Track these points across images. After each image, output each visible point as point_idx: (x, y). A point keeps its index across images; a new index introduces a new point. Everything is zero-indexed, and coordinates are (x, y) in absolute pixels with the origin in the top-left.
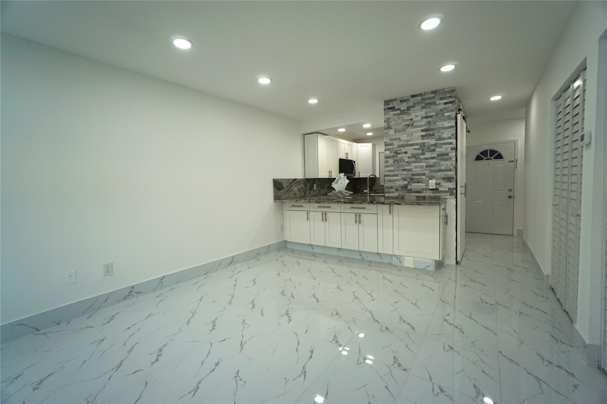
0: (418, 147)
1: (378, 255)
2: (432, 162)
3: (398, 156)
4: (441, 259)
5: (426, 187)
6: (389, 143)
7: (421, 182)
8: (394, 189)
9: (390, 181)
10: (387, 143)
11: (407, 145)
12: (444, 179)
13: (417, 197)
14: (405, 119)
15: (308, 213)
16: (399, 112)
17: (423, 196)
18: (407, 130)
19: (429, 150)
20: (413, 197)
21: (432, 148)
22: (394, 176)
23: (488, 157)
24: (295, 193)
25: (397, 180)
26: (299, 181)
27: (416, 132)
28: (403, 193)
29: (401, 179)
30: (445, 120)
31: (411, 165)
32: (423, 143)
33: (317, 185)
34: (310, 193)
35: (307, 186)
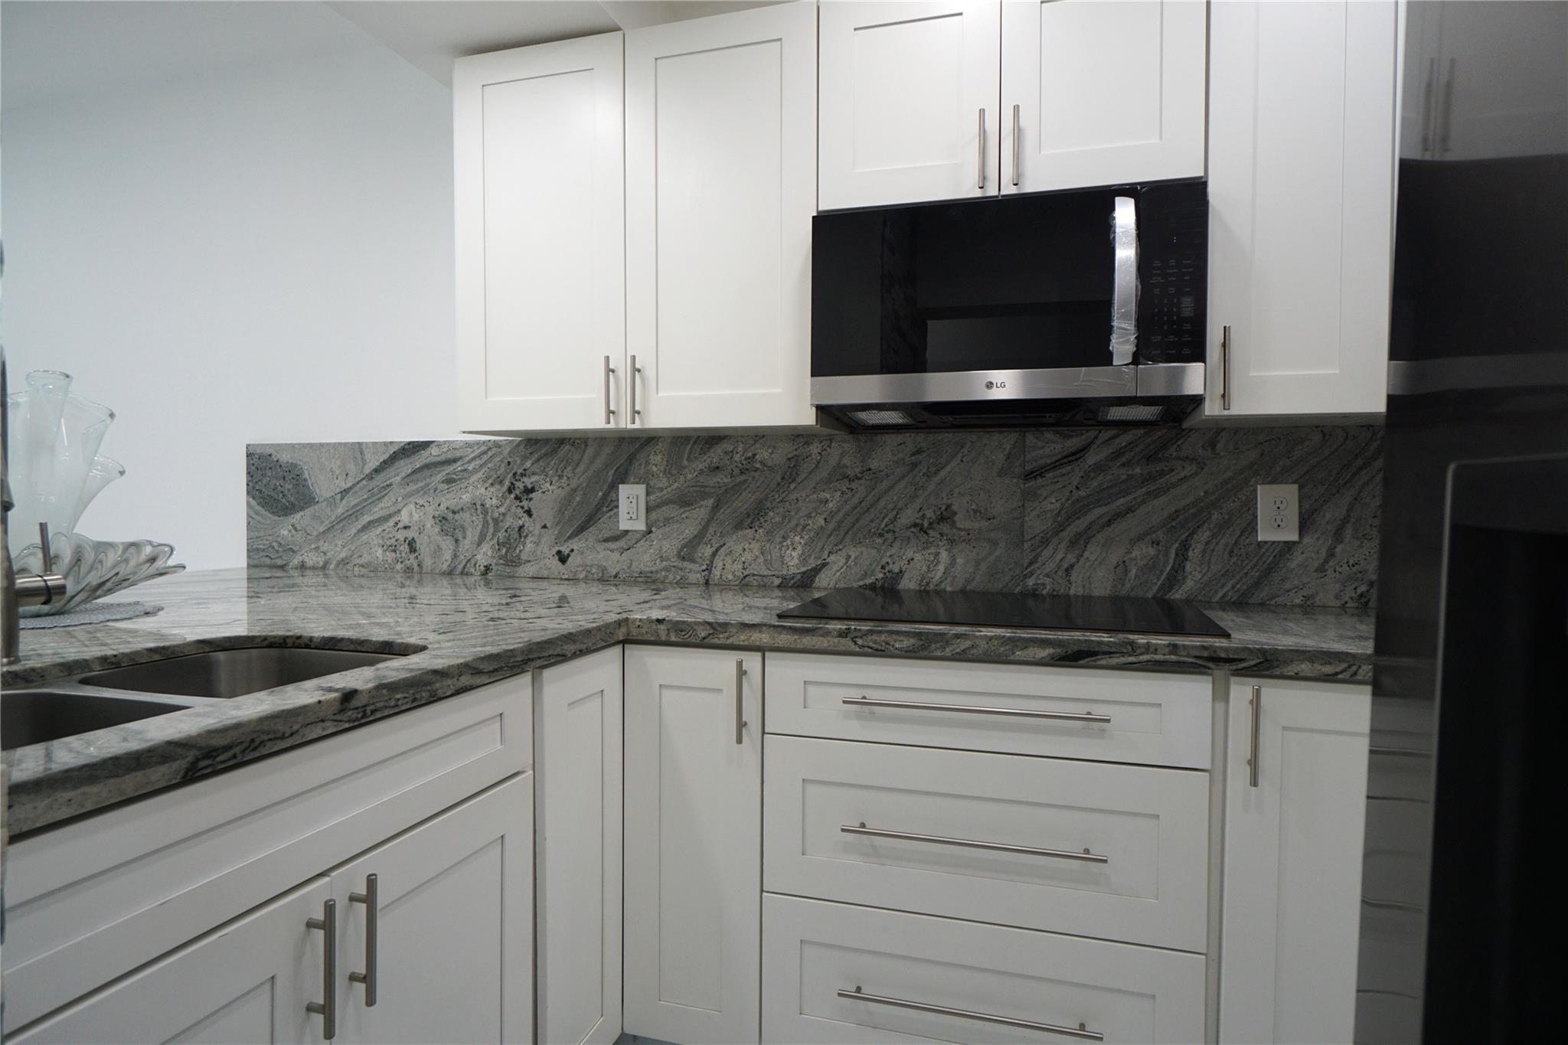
24: (412, 547)
26: (455, 461)
33: (661, 490)
34: (572, 550)
35: (531, 499)
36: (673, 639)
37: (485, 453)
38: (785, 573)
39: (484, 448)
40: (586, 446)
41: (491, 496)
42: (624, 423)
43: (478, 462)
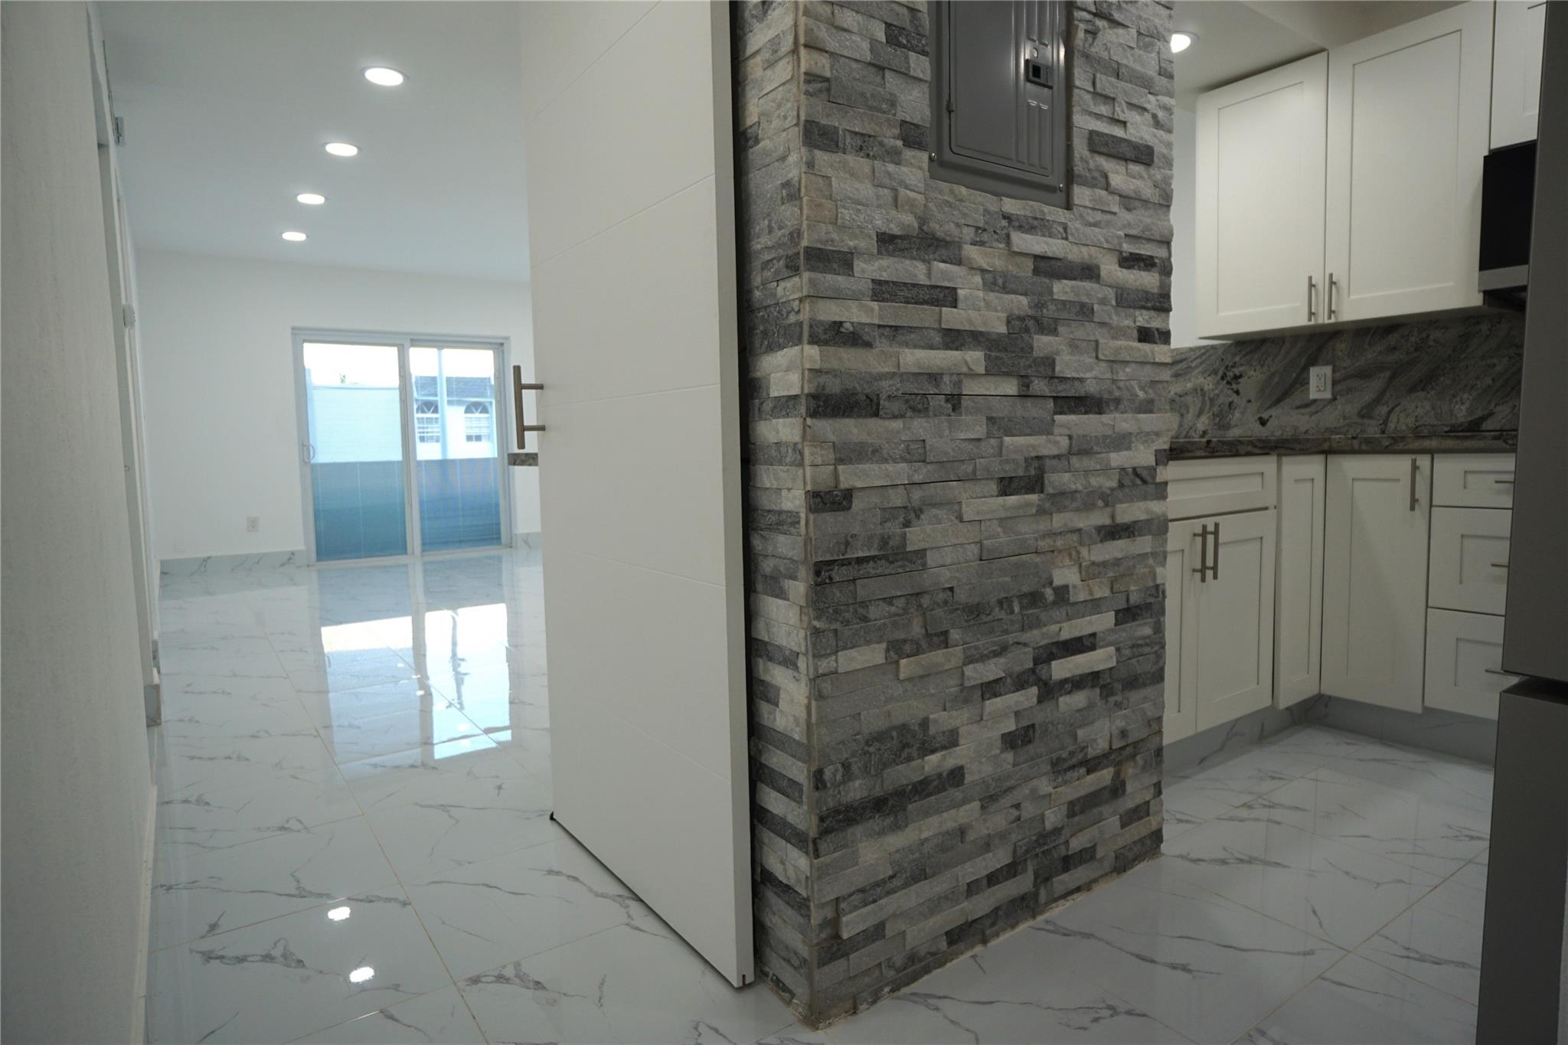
33: (1345, 368)
34: (1271, 417)
35: (1239, 383)
36: (1364, 447)
37: (1203, 354)
38: (1454, 422)
39: (1203, 351)
40: (1284, 342)
41: (1208, 383)
42: (1323, 319)
43: (1199, 360)
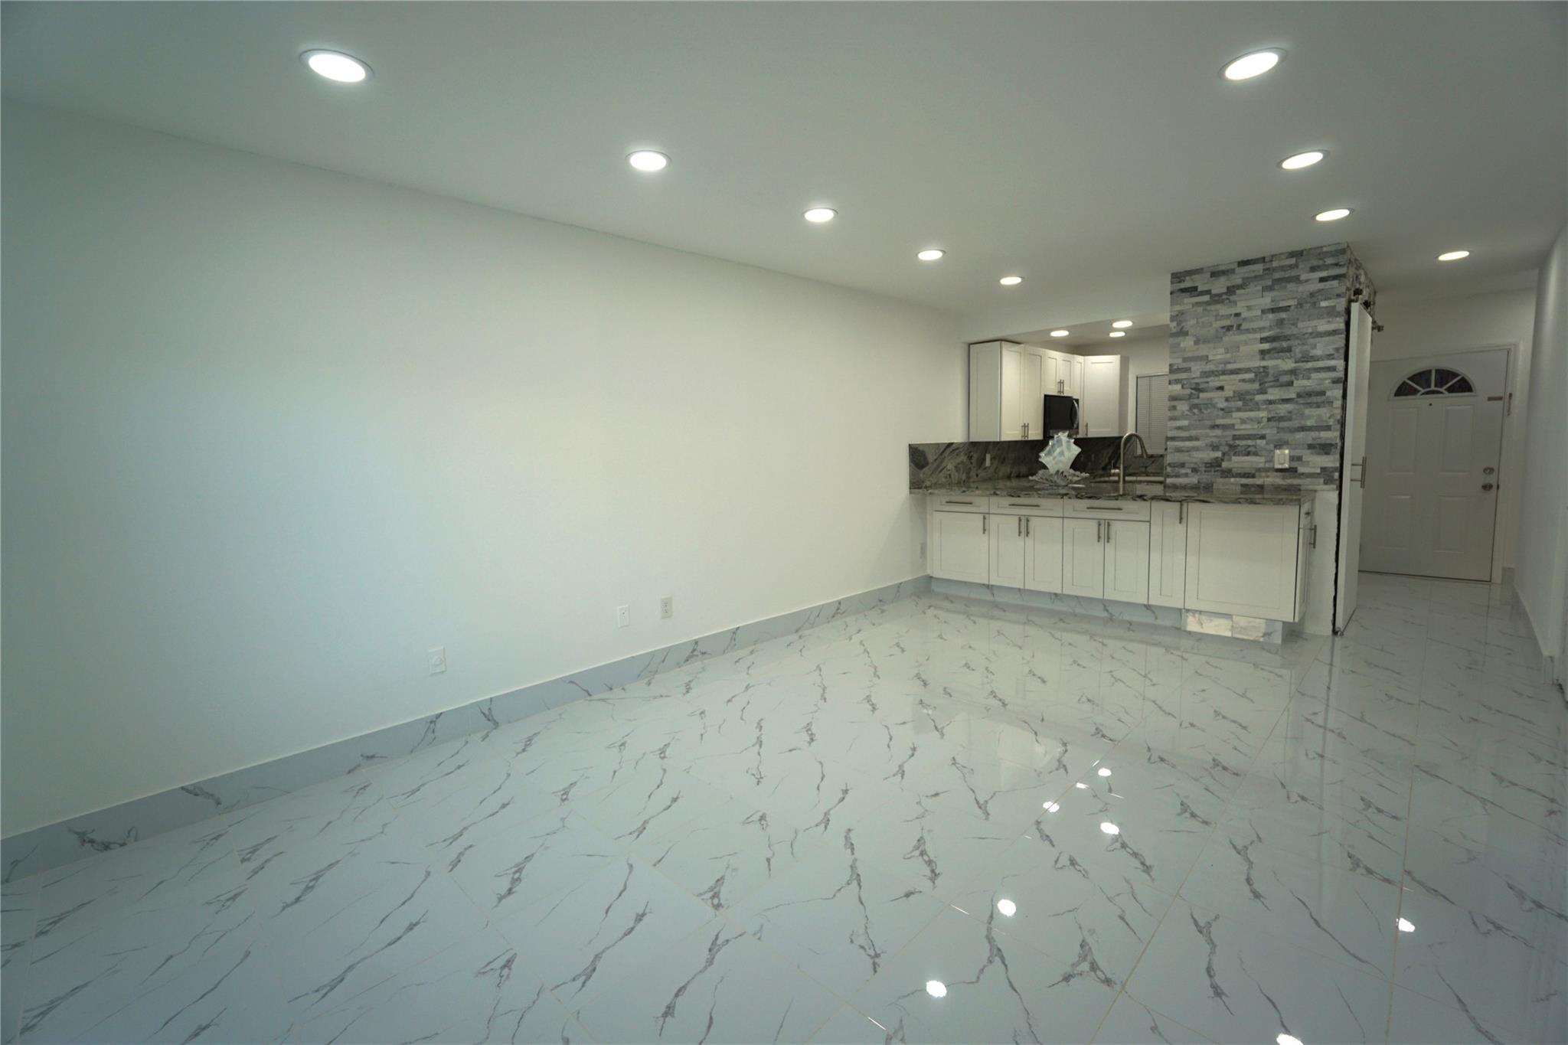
0: (1252, 375)
1: (1148, 609)
2: (1283, 409)
3: (1202, 395)
4: (1297, 620)
5: (1267, 465)
6: (1180, 367)
7: (1256, 454)
8: (1189, 468)
9: (1179, 450)
10: (1175, 367)
11: (1224, 373)
12: (1310, 447)
13: (1242, 485)
14: (1220, 314)
15: (984, 518)
16: (1206, 298)
17: (1258, 485)
18: (1226, 339)
19: (1277, 384)
20: (1233, 487)
21: (1286, 379)
22: (1190, 439)
23: (1429, 386)
24: (950, 475)
25: (1197, 449)
26: (958, 448)
27: (1246, 343)
28: (1209, 477)
29: (1207, 445)
30: (1320, 317)
31: (1231, 416)
32: (1264, 367)
41: (965, 459)
43: (963, 449)
